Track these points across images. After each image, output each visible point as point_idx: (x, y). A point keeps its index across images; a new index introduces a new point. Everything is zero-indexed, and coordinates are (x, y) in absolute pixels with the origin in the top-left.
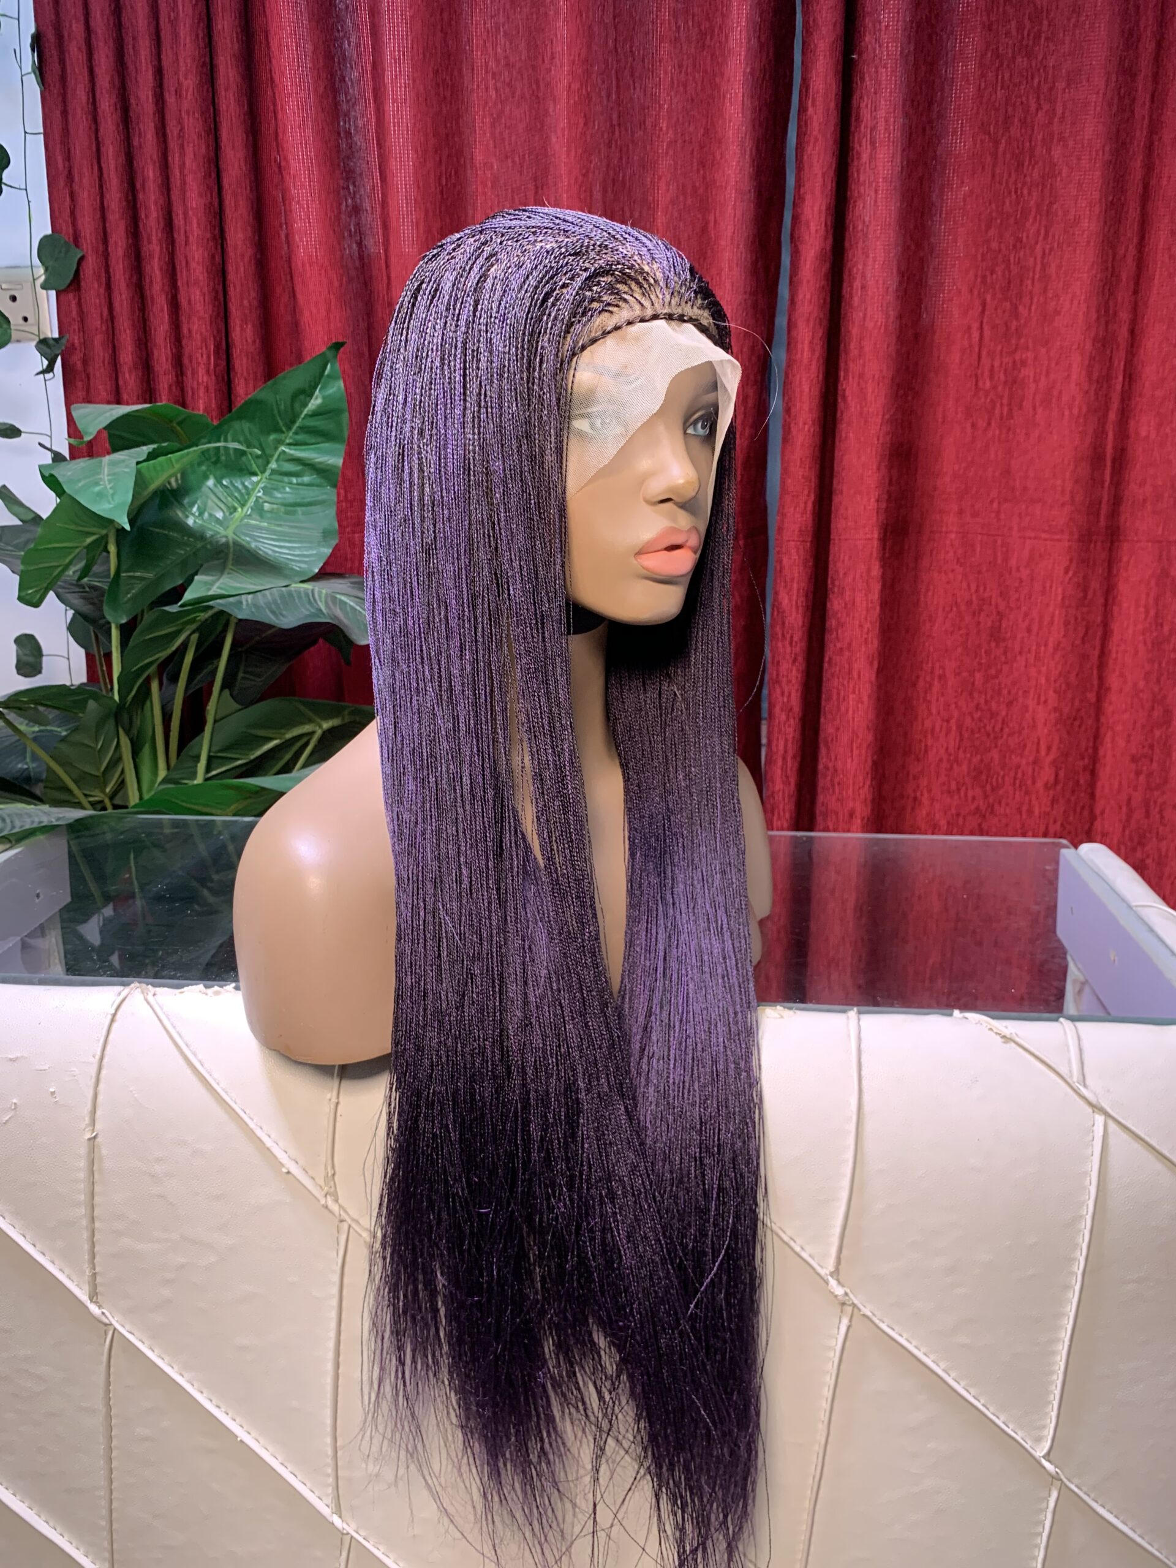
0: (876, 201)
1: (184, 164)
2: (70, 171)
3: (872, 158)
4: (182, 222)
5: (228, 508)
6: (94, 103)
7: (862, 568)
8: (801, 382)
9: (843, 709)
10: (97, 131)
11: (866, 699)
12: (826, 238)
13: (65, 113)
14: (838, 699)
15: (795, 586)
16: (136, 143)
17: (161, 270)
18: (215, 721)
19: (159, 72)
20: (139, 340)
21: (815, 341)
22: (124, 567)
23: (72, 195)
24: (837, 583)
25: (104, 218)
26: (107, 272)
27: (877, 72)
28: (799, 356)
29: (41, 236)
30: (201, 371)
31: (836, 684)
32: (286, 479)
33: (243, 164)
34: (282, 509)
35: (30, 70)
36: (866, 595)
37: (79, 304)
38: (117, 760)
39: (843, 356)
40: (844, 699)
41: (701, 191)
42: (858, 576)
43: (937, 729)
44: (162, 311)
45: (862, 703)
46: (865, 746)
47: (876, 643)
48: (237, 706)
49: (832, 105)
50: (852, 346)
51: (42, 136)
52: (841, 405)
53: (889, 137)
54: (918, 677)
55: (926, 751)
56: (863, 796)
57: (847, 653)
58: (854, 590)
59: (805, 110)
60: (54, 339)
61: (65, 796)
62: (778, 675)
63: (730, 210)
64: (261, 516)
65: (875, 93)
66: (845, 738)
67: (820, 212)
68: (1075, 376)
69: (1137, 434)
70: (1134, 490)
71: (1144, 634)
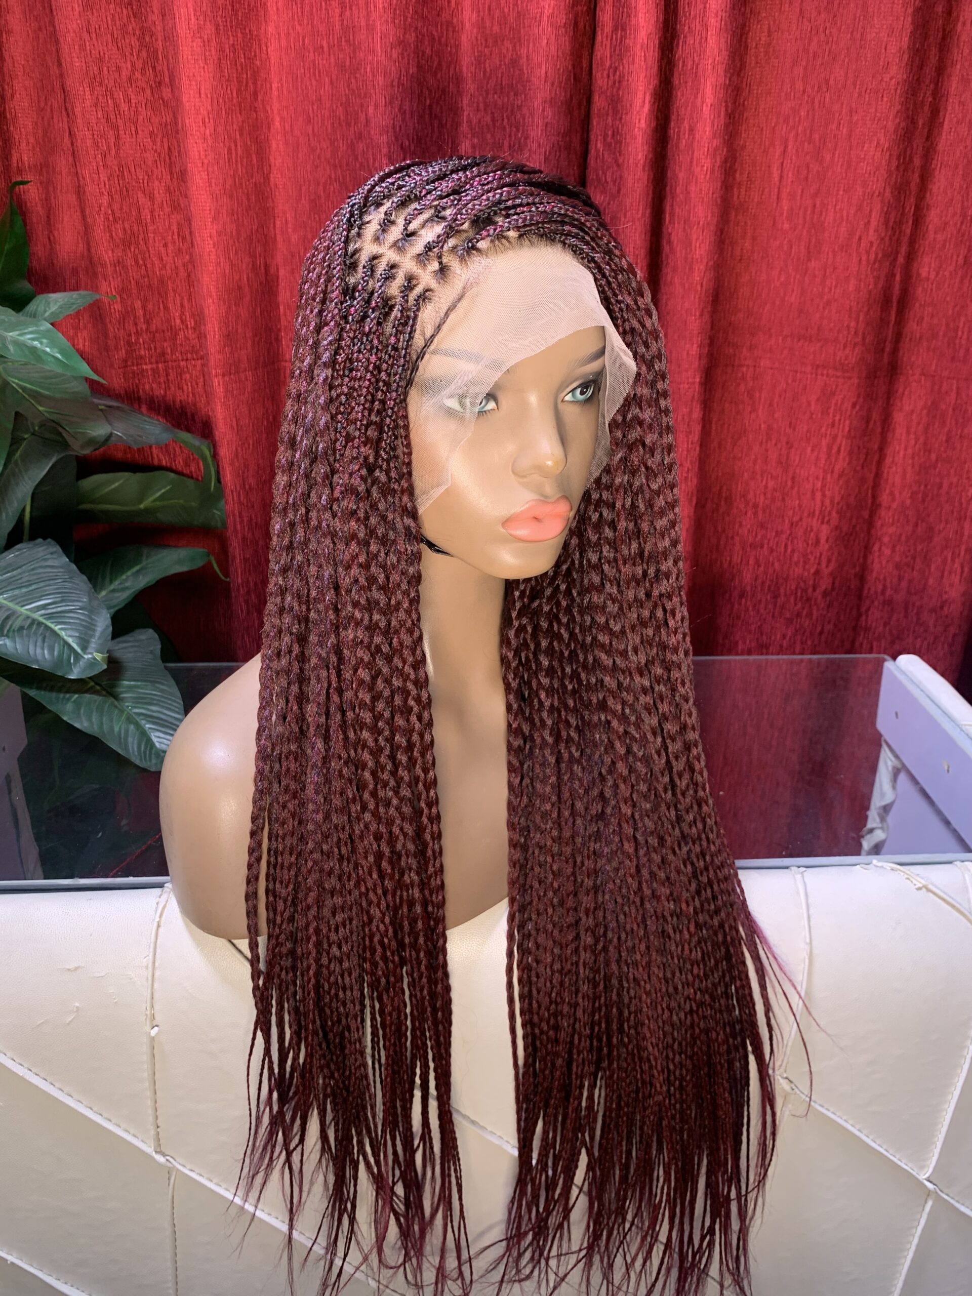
36: (687, 437)
50: (679, 190)
68: (874, 223)
69: (919, 275)
70: (912, 327)
71: (913, 458)
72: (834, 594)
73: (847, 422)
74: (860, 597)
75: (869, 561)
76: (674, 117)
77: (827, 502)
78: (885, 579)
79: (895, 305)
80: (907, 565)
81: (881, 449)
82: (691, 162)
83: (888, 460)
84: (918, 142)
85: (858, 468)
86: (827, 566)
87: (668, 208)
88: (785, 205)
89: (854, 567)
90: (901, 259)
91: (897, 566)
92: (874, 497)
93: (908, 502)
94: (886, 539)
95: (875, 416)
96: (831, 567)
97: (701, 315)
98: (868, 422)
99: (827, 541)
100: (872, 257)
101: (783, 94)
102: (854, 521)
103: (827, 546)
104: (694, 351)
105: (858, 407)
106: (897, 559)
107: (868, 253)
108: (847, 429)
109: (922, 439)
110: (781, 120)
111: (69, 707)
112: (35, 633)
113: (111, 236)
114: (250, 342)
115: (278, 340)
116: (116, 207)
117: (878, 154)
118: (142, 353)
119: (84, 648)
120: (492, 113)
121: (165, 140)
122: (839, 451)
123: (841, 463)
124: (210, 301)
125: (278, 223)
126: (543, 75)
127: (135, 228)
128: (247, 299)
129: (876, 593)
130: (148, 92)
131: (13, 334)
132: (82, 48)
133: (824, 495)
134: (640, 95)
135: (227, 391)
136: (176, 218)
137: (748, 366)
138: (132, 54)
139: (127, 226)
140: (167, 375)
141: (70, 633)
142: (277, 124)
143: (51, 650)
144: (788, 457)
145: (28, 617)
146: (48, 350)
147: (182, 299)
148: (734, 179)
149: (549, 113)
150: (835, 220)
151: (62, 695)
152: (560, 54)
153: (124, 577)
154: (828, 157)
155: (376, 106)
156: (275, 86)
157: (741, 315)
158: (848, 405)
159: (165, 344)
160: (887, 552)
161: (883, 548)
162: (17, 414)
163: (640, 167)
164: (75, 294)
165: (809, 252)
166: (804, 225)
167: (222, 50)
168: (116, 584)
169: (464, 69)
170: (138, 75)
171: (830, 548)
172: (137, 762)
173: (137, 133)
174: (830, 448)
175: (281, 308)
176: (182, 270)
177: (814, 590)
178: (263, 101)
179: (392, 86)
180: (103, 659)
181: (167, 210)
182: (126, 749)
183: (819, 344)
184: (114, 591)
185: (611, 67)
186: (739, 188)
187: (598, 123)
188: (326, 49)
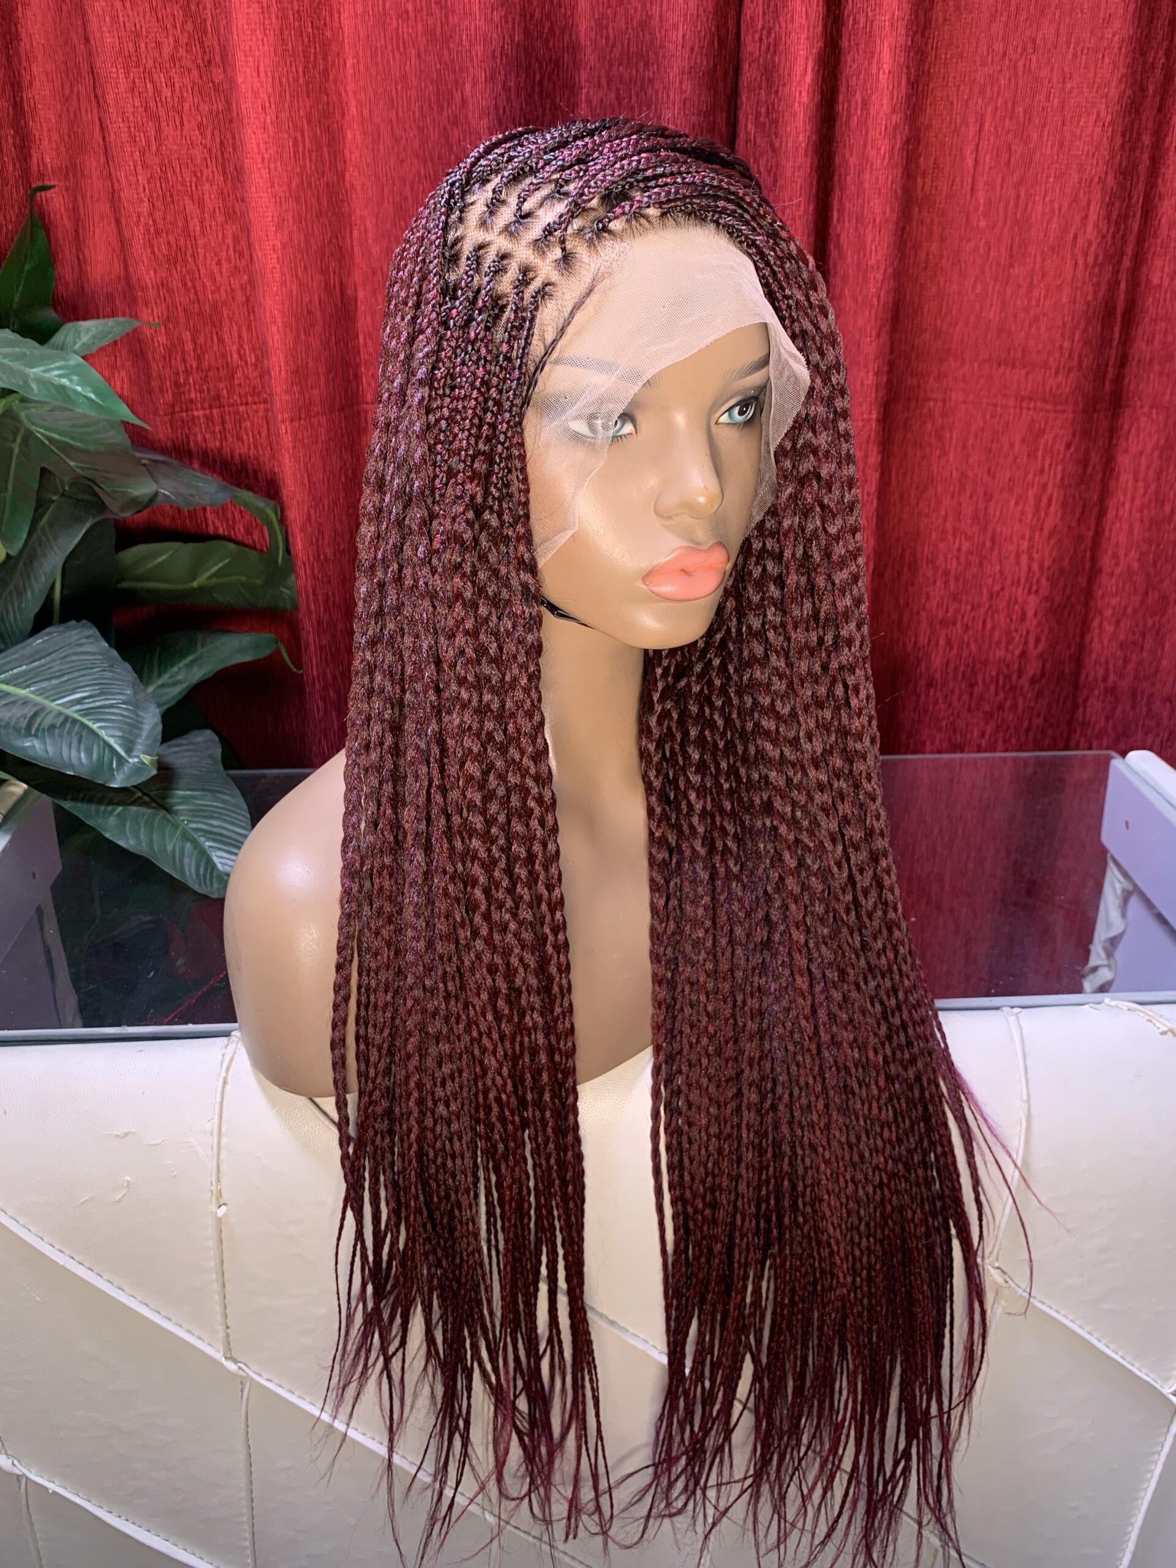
68: (1093, 217)
69: (1148, 281)
70: (1141, 348)
71: (1141, 511)
72: (1044, 680)
73: (1060, 468)
74: (1076, 685)
75: (1087, 639)
76: (843, 89)
77: (1035, 567)
78: (1107, 662)
79: (1119, 319)
80: (1134, 643)
81: (1102, 500)
82: (865, 145)
83: (1111, 514)
84: (1148, 116)
85: (1074, 524)
86: (1036, 647)
87: (836, 203)
88: (981, 196)
89: (1069, 647)
90: (1127, 263)
91: (1122, 646)
92: (1093, 560)
93: (1136, 565)
94: (1108, 613)
95: (1095, 459)
96: (1041, 647)
97: (878, 336)
98: (1085, 466)
99: (1035, 615)
100: (1091, 259)
101: (978, 59)
102: (1068, 590)
103: (1035, 622)
104: (870, 379)
105: (1072, 449)
106: (1122, 637)
107: (1086, 255)
108: (1059, 476)
109: (1153, 487)
110: (976, 91)
111: (112, 821)
112: (70, 732)
113: (153, 252)
114: (323, 378)
115: (357, 377)
116: (158, 216)
117: (1098, 130)
118: (193, 395)
119: (129, 751)
120: (618, 90)
121: (217, 133)
122: (1049, 505)
123: (1052, 518)
124: (274, 329)
125: (356, 233)
126: (680, 39)
127: (182, 242)
128: (319, 328)
129: (1096, 679)
130: (195, 72)
131: (37, 371)
132: (115, 18)
133: (1031, 559)
134: (801, 61)
135: (295, 439)
136: (230, 229)
137: (936, 400)
138: (175, 27)
139: (171, 239)
140: (223, 423)
141: (111, 732)
142: (353, 110)
143: (89, 752)
144: (986, 514)
145: (60, 713)
146: (79, 389)
147: (240, 329)
148: (917, 166)
149: (687, 86)
150: (1044, 214)
151: (103, 808)
152: (701, 12)
153: (175, 669)
154: (1035, 136)
155: (474, 84)
156: (349, 63)
157: (927, 336)
158: (1060, 446)
159: (221, 385)
160: (1109, 628)
161: (1105, 624)
162: (43, 471)
163: (801, 151)
164: (110, 322)
165: (1011, 256)
166: (1005, 223)
167: (284, 17)
168: (165, 678)
169: (582, 34)
170: (182, 52)
171: (1039, 624)
172: (196, 887)
173: (182, 124)
174: (1038, 499)
175: (361, 337)
176: (239, 293)
177: (1020, 677)
178: (335, 81)
179: (494, 57)
180: (152, 762)
181: (221, 219)
182: (183, 872)
183: (1023, 372)
184: (163, 686)
185: (763, 28)
186: (924, 177)
187: (748, 98)
188: (412, 14)
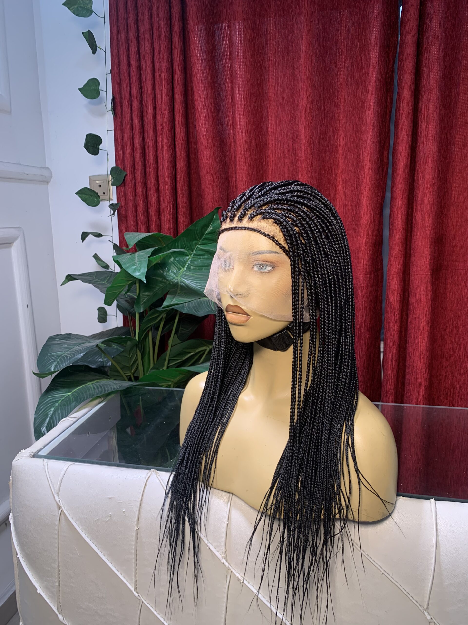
0: (429, 144)
1: (163, 140)
2: (123, 144)
3: (427, 127)
4: (162, 161)
5: (178, 268)
6: (132, 120)
7: (424, 286)
8: (398, 213)
9: (416, 342)
10: (132, 130)
11: (426, 338)
12: (408, 159)
13: (122, 125)
14: (414, 338)
15: (396, 292)
16: (146, 132)
17: (154, 178)
18: (172, 346)
19: (155, 108)
20: (145, 202)
21: (403, 198)
22: (141, 292)
23: (123, 152)
24: (413, 291)
25: (134, 160)
26: (135, 179)
27: (429, 95)
28: (397, 204)
29: (112, 167)
30: (167, 215)
31: (413, 331)
32: (199, 257)
33: (183, 139)
34: (197, 268)
35: (110, 109)
36: (425, 297)
37: (125, 191)
38: (136, 360)
39: (415, 203)
40: (417, 338)
41: (357, 141)
42: (422, 289)
43: (455, 348)
44: (154, 193)
45: (424, 340)
46: (425, 357)
47: (430, 315)
48: (180, 341)
49: (411, 108)
50: (419, 199)
51: (113, 131)
52: (414, 222)
53: (434, 120)
54: (447, 327)
55: (450, 357)
56: (425, 377)
57: (417, 320)
58: (421, 295)
59: (399, 110)
60: (116, 204)
61: (117, 374)
62: (389, 327)
63: (369, 148)
64: (190, 271)
65: (428, 103)
66: (417, 354)
67: (406, 149)
104: (427, 262)
126: (368, 160)
167: (252, 160)
169: (340, 160)
188: (287, 157)
